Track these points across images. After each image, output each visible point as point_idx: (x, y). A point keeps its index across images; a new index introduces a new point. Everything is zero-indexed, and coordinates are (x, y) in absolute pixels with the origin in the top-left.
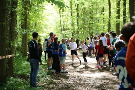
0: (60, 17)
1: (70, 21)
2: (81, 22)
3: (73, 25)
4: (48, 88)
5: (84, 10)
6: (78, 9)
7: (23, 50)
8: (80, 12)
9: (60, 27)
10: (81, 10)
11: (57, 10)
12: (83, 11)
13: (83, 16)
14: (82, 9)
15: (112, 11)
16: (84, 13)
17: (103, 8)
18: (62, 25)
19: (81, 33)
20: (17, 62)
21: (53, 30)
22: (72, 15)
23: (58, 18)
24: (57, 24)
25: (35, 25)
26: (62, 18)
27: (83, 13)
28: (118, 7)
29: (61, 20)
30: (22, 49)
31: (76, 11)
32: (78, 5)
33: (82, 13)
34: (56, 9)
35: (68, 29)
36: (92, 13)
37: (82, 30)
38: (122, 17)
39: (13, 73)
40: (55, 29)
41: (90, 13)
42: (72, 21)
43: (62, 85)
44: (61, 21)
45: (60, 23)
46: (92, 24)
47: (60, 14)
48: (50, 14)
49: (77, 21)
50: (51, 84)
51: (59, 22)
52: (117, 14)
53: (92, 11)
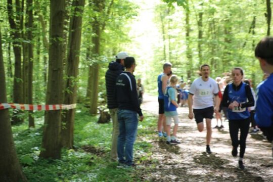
0: (162, 39)
1: (184, 48)
2: (206, 50)
3: (189, 56)
4: (144, 171)
5: (214, 25)
6: (201, 23)
7: (89, 102)
8: (205, 29)
9: (162, 60)
10: (208, 25)
11: (158, 25)
12: (212, 28)
13: (210, 38)
14: (210, 24)
16: (213, 31)
17: (254, 22)
18: (168, 56)
20: (79, 125)
21: (148, 66)
22: (187, 35)
23: (159, 41)
24: (157, 54)
26: (167, 41)
29: (165, 46)
30: (87, 100)
31: (196, 27)
32: (201, 15)
33: (209, 31)
34: (155, 25)
35: (179, 63)
36: (229, 32)
39: (73, 143)
40: (153, 63)
41: (226, 32)
42: (188, 47)
43: (172, 167)
44: (165, 49)
45: (163, 52)
46: (230, 54)
47: (164, 33)
48: (143, 34)
49: (199, 46)
50: (150, 164)
51: (162, 49)
53: (230, 28)
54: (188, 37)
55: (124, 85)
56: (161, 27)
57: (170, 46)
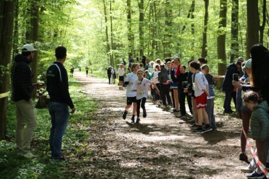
0: (105, 21)
1: (125, 30)
2: (147, 33)
3: (131, 38)
4: (77, 165)
5: (155, 7)
6: (142, 5)
8: (146, 12)
9: (104, 41)
10: (149, 7)
11: (100, 6)
12: (153, 10)
13: (151, 20)
14: (151, 7)
15: (211, 11)
16: (154, 14)
17: (193, 5)
18: (110, 37)
19: (147, 53)
21: (90, 47)
22: (129, 17)
23: (101, 22)
24: (99, 36)
25: (55, 36)
26: (109, 22)
27: (151, 15)
28: (224, 4)
29: (107, 27)
31: (137, 9)
33: (150, 13)
34: (97, 5)
35: (122, 45)
36: (170, 14)
37: (148, 48)
38: (229, 24)
39: (6, 132)
40: (95, 44)
41: (166, 15)
42: (130, 29)
43: (107, 159)
44: (107, 30)
45: (105, 33)
46: (171, 36)
47: (105, 14)
48: (85, 15)
49: (140, 29)
50: (84, 156)
51: (104, 30)
52: (220, 17)
53: (171, 11)
54: (129, 19)
55: (53, 76)
56: (104, 8)
57: (111, 28)
